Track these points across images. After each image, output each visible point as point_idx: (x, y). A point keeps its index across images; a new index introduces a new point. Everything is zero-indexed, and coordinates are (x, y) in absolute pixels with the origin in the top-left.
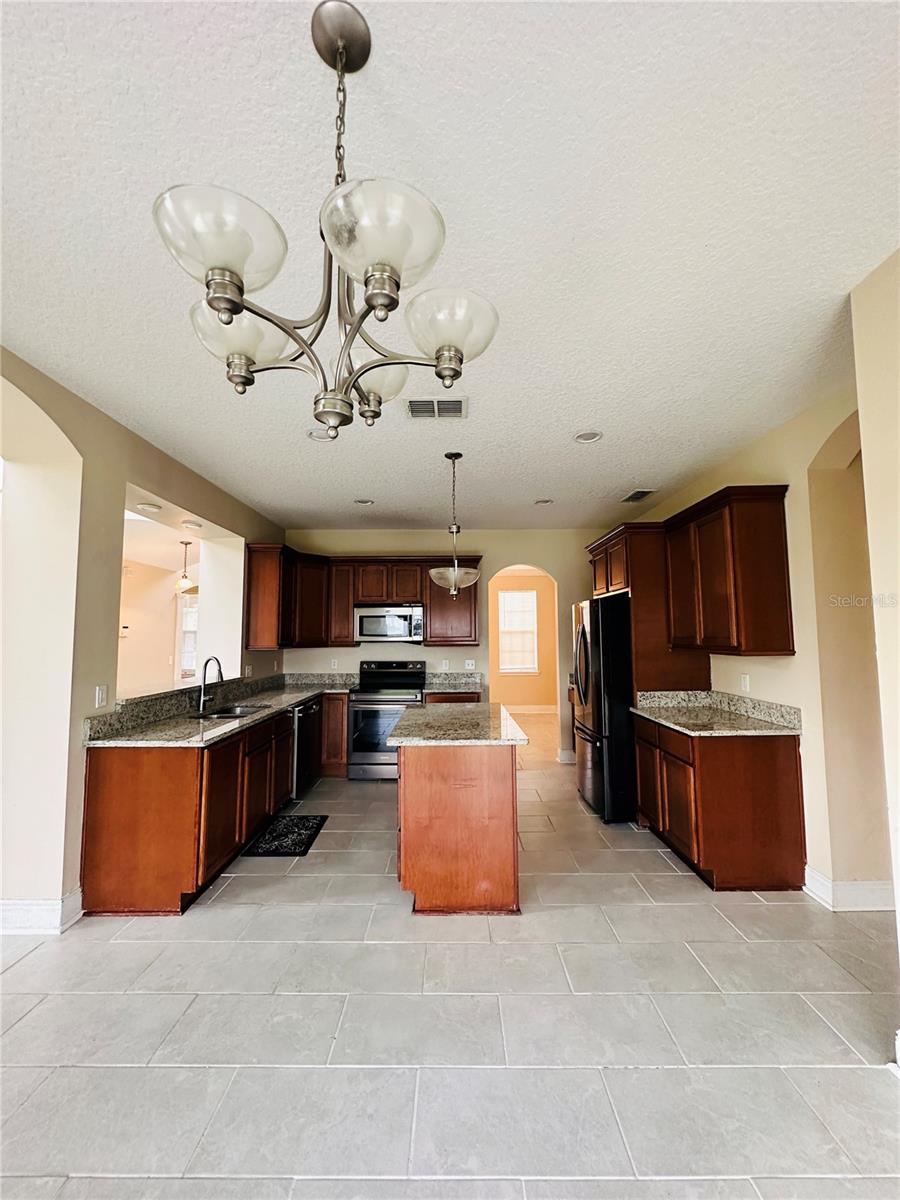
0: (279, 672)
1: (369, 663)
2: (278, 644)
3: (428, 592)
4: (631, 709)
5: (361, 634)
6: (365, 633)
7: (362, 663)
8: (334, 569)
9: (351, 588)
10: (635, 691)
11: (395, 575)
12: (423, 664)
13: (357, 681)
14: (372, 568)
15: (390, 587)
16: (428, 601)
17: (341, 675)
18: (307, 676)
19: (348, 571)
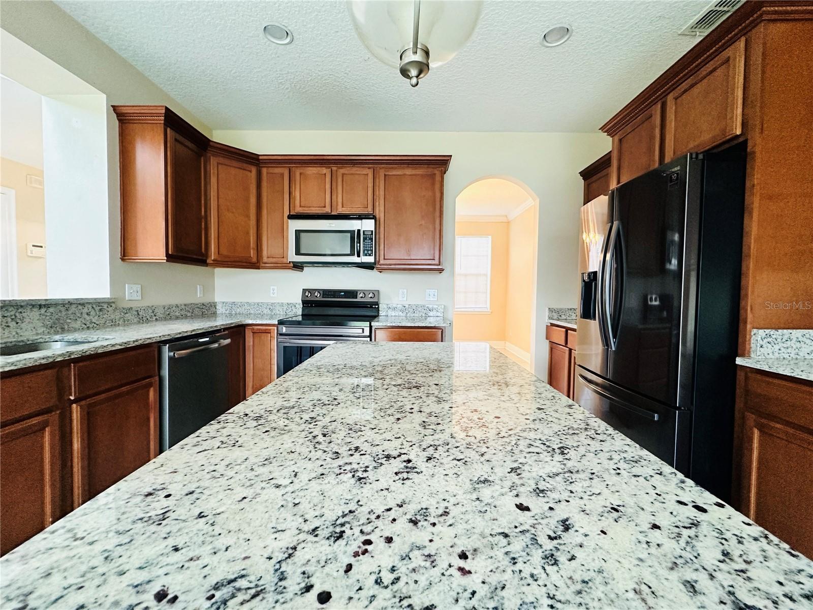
0: (206, 300)
1: (311, 291)
2: (167, 255)
3: (382, 202)
4: (739, 361)
5: (298, 252)
6: (302, 252)
7: (304, 291)
8: (264, 171)
9: (286, 196)
10: (749, 326)
11: (340, 180)
12: (376, 293)
13: (300, 312)
14: (311, 171)
15: (334, 197)
16: (382, 215)
17: (282, 305)
18: (242, 305)
19: (282, 175)
